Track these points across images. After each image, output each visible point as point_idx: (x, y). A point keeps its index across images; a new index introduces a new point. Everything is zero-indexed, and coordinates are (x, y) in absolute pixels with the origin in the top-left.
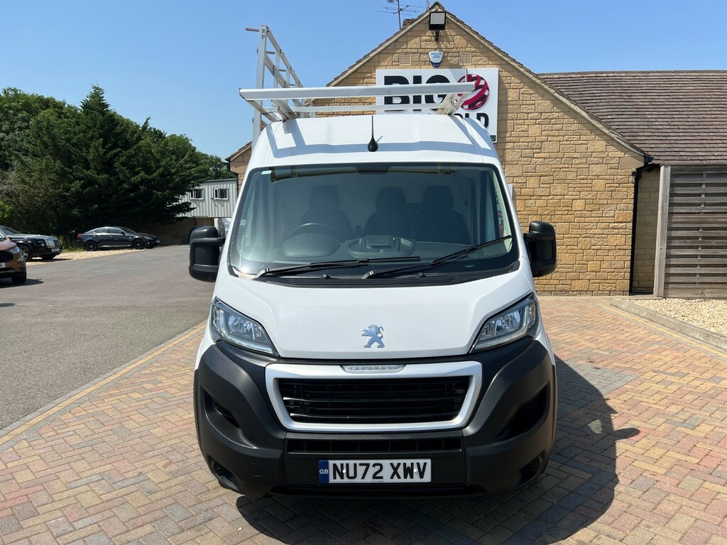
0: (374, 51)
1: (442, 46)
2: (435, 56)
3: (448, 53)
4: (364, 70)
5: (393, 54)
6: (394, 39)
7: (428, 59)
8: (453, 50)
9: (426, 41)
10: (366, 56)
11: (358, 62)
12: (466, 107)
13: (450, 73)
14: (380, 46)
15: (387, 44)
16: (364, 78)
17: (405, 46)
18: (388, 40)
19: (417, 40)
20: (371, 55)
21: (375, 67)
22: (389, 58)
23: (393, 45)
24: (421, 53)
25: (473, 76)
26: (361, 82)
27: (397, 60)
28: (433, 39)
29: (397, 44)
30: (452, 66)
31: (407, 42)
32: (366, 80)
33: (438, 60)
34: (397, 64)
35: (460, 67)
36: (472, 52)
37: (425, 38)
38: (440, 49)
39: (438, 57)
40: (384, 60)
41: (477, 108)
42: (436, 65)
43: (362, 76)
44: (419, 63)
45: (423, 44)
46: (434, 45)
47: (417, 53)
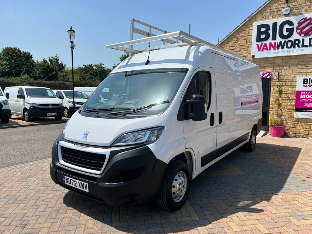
0: (253, 14)
1: (290, 5)
2: (285, 11)
3: (294, 8)
4: (248, 23)
5: (263, 14)
6: (264, 6)
7: (282, 13)
8: (296, 6)
9: (281, 4)
10: (249, 17)
11: (245, 21)
12: (303, 35)
13: (294, 18)
14: (256, 11)
15: (260, 9)
16: (247, 28)
17: (270, 9)
18: (260, 7)
19: (276, 4)
20: (251, 16)
21: (253, 22)
22: (261, 16)
23: (263, 9)
24: (278, 11)
25: (308, 18)
26: (246, 29)
27: (265, 16)
28: (285, 2)
29: (265, 8)
30: (295, 15)
31: (271, 7)
32: (248, 28)
33: (287, 13)
34: (264, 18)
35: (301, 14)
36: (308, 5)
37: (281, 2)
38: (289, 7)
39: (288, 11)
40: (258, 17)
41: (310, 35)
42: (287, 15)
43: (246, 27)
44: (277, 16)
45: (279, 6)
46: (286, 5)
47: (276, 11)
